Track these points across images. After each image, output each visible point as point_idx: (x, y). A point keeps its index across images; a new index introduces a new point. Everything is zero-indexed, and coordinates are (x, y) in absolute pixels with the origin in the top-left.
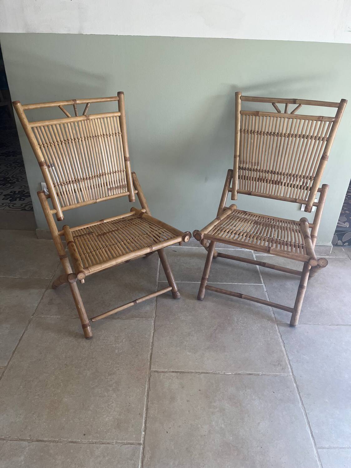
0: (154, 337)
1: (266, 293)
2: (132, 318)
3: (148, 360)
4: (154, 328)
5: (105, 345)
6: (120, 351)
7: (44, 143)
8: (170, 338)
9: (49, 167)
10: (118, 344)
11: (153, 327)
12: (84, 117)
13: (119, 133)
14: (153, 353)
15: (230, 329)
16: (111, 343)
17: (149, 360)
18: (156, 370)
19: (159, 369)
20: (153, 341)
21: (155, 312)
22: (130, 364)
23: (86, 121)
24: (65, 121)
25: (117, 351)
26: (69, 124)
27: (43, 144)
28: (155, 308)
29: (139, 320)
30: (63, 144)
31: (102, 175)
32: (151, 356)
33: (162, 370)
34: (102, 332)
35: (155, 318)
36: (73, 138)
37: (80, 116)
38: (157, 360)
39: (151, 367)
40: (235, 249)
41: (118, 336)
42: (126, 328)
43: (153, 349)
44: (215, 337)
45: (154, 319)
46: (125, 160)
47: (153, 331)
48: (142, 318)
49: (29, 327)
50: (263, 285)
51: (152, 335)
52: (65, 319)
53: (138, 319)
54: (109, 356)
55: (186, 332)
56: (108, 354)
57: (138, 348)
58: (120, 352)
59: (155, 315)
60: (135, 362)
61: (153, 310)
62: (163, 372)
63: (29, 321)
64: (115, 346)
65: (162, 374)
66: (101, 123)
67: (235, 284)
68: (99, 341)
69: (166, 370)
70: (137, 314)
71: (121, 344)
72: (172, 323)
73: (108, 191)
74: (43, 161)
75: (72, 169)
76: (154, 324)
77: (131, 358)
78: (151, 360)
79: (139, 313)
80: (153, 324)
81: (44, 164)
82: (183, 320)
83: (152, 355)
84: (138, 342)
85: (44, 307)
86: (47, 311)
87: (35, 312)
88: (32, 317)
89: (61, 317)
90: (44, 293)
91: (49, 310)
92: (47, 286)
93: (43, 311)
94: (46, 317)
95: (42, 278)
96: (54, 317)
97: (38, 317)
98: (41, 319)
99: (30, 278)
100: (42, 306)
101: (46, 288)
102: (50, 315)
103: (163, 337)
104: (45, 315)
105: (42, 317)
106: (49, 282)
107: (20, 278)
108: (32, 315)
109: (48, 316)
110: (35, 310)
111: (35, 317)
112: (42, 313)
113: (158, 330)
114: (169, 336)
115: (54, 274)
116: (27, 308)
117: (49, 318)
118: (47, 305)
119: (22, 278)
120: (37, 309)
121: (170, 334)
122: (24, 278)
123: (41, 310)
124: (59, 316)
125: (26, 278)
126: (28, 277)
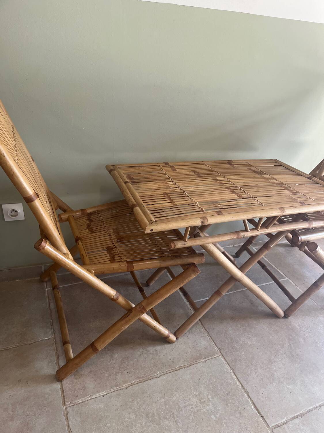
0: (239, 379)
1: (296, 286)
2: (195, 361)
3: (256, 414)
4: (230, 366)
5: (194, 413)
6: (217, 414)
8: (256, 373)
10: (208, 405)
11: (228, 365)
14: (254, 402)
15: (301, 340)
16: (198, 408)
17: (258, 414)
18: (276, 424)
19: (277, 422)
20: (242, 385)
21: (214, 344)
22: (242, 429)
25: (213, 416)
28: (211, 339)
29: (206, 361)
32: (255, 407)
33: (281, 422)
34: (175, 395)
35: (221, 352)
38: (266, 410)
39: (266, 422)
41: (199, 394)
42: (200, 379)
43: (250, 396)
44: (298, 355)
45: (220, 354)
47: (231, 371)
48: (207, 357)
49: (71, 426)
50: (287, 279)
51: (234, 376)
52: (114, 393)
53: (203, 360)
54: (209, 428)
55: (266, 360)
56: (207, 427)
57: (233, 402)
58: (218, 416)
59: (218, 349)
60: (245, 424)
61: (210, 342)
62: (284, 423)
63: (65, 416)
64: (205, 410)
65: (285, 426)
67: (263, 284)
68: (182, 410)
69: (285, 419)
70: (198, 353)
71: (210, 404)
72: (243, 353)
76: (226, 361)
77: (236, 419)
78: (259, 413)
79: (199, 352)
80: (224, 361)
82: (251, 345)
83: (257, 405)
84: (227, 394)
85: (73, 385)
86: (81, 389)
87: (64, 399)
88: (64, 407)
89: (108, 393)
90: (58, 363)
91: (83, 388)
92: (55, 351)
93: (76, 392)
94: (86, 400)
95: (40, 339)
96: (98, 396)
97: (73, 404)
98: (80, 406)
99: (21, 345)
100: (68, 384)
101: (56, 355)
102: (89, 395)
103: (248, 375)
104: (83, 398)
105: (80, 402)
106: (54, 343)
107: (5, 349)
108: (63, 405)
109: (87, 398)
110: (61, 395)
111: (69, 406)
112: (76, 396)
113: (236, 367)
114: (253, 372)
115: (53, 330)
116: (47, 396)
117: (91, 401)
118: (75, 380)
119: (8, 348)
120: (63, 391)
121: (253, 369)
122: (11, 348)
123: (71, 392)
124: (103, 392)
125: (15, 346)
126: (17, 344)
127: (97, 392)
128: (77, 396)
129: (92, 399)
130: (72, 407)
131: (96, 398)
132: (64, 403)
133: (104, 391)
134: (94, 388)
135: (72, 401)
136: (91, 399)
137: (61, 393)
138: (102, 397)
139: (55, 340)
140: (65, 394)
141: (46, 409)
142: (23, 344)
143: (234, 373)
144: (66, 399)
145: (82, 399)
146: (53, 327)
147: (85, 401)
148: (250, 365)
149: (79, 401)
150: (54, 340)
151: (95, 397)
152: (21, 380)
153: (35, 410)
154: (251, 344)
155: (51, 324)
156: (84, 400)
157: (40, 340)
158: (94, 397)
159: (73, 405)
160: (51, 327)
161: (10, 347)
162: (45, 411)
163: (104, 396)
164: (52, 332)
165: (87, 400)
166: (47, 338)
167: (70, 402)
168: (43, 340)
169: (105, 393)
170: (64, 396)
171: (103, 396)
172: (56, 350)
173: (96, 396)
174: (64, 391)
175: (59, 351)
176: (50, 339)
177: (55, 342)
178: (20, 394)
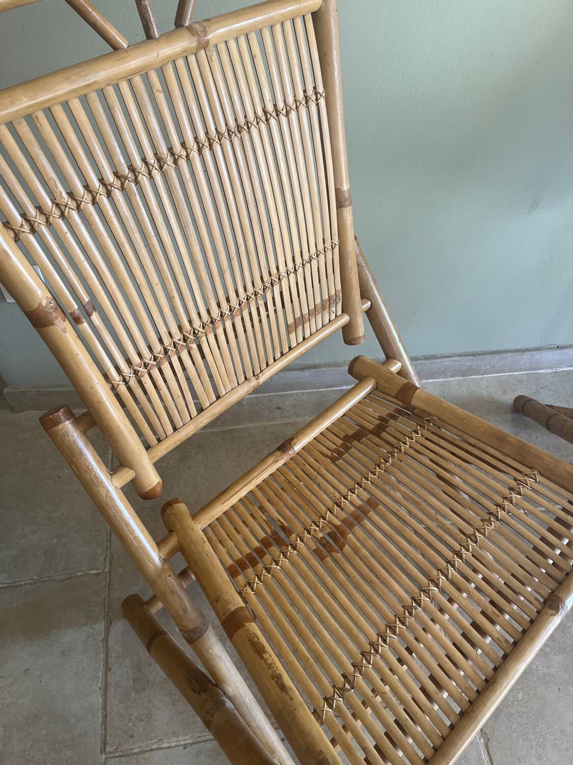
7: (32, 211)
8: (539, 757)
9: (75, 321)
12: (185, 34)
13: (316, 93)
23: (192, 59)
24: (103, 73)
26: (124, 87)
27: (27, 220)
30: (118, 195)
31: (268, 285)
36: (151, 159)
37: (167, 36)
40: (554, 370)
46: (340, 206)
47: (482, 739)
51: (485, 756)
66: (253, 58)
73: (288, 333)
74: (44, 303)
75: (170, 299)
81: (54, 315)
82: (545, 675)
85: (128, 704)
86: (142, 721)
87: (105, 736)
88: (104, 756)
89: (195, 741)
90: (107, 642)
91: (146, 716)
92: (105, 608)
93: (130, 724)
94: (149, 748)
95: (78, 572)
96: (174, 744)
97: (121, 754)
98: (134, 761)
99: (42, 580)
100: (117, 701)
101: (106, 619)
102: (156, 737)
103: (519, 760)
104: (143, 742)
105: (135, 751)
106: (107, 588)
107: (11, 585)
108: (101, 750)
109: (152, 744)
110: (101, 725)
111: (112, 755)
112: (130, 734)
113: (494, 733)
114: (534, 752)
115: (108, 551)
116: (73, 720)
117: (158, 753)
118: (134, 694)
119: (17, 584)
120: (105, 717)
121: (534, 743)
122: (22, 583)
123: (122, 722)
124: (186, 738)
125: (28, 582)
126: (35, 577)
127: (174, 734)
128: (132, 736)
129: (161, 749)
130: (118, 760)
131: (169, 747)
132: (103, 745)
133: (189, 736)
134: (168, 724)
135: (120, 745)
136: (158, 749)
137: (100, 721)
138: (181, 748)
139: (110, 580)
140: (108, 723)
141: (68, 753)
142: (46, 579)
143: (486, 746)
144: (108, 738)
145: (141, 744)
146: (110, 545)
147: (146, 751)
148: (531, 731)
149: (134, 749)
150: (108, 580)
151: (168, 745)
152: (29, 670)
153: (46, 751)
154: (545, 672)
155: (106, 536)
156: (145, 749)
157: (79, 574)
158: (166, 745)
159: (121, 756)
160: (107, 544)
161: (21, 581)
162: (66, 758)
163: (185, 748)
164: (106, 556)
165: (151, 750)
166: (94, 572)
167: (115, 747)
168: (86, 575)
169: (190, 741)
170: (105, 729)
171: (185, 746)
172: (107, 606)
173: (169, 743)
174: (108, 717)
175: (113, 611)
176: (99, 574)
177: (109, 584)
178: (23, 704)
